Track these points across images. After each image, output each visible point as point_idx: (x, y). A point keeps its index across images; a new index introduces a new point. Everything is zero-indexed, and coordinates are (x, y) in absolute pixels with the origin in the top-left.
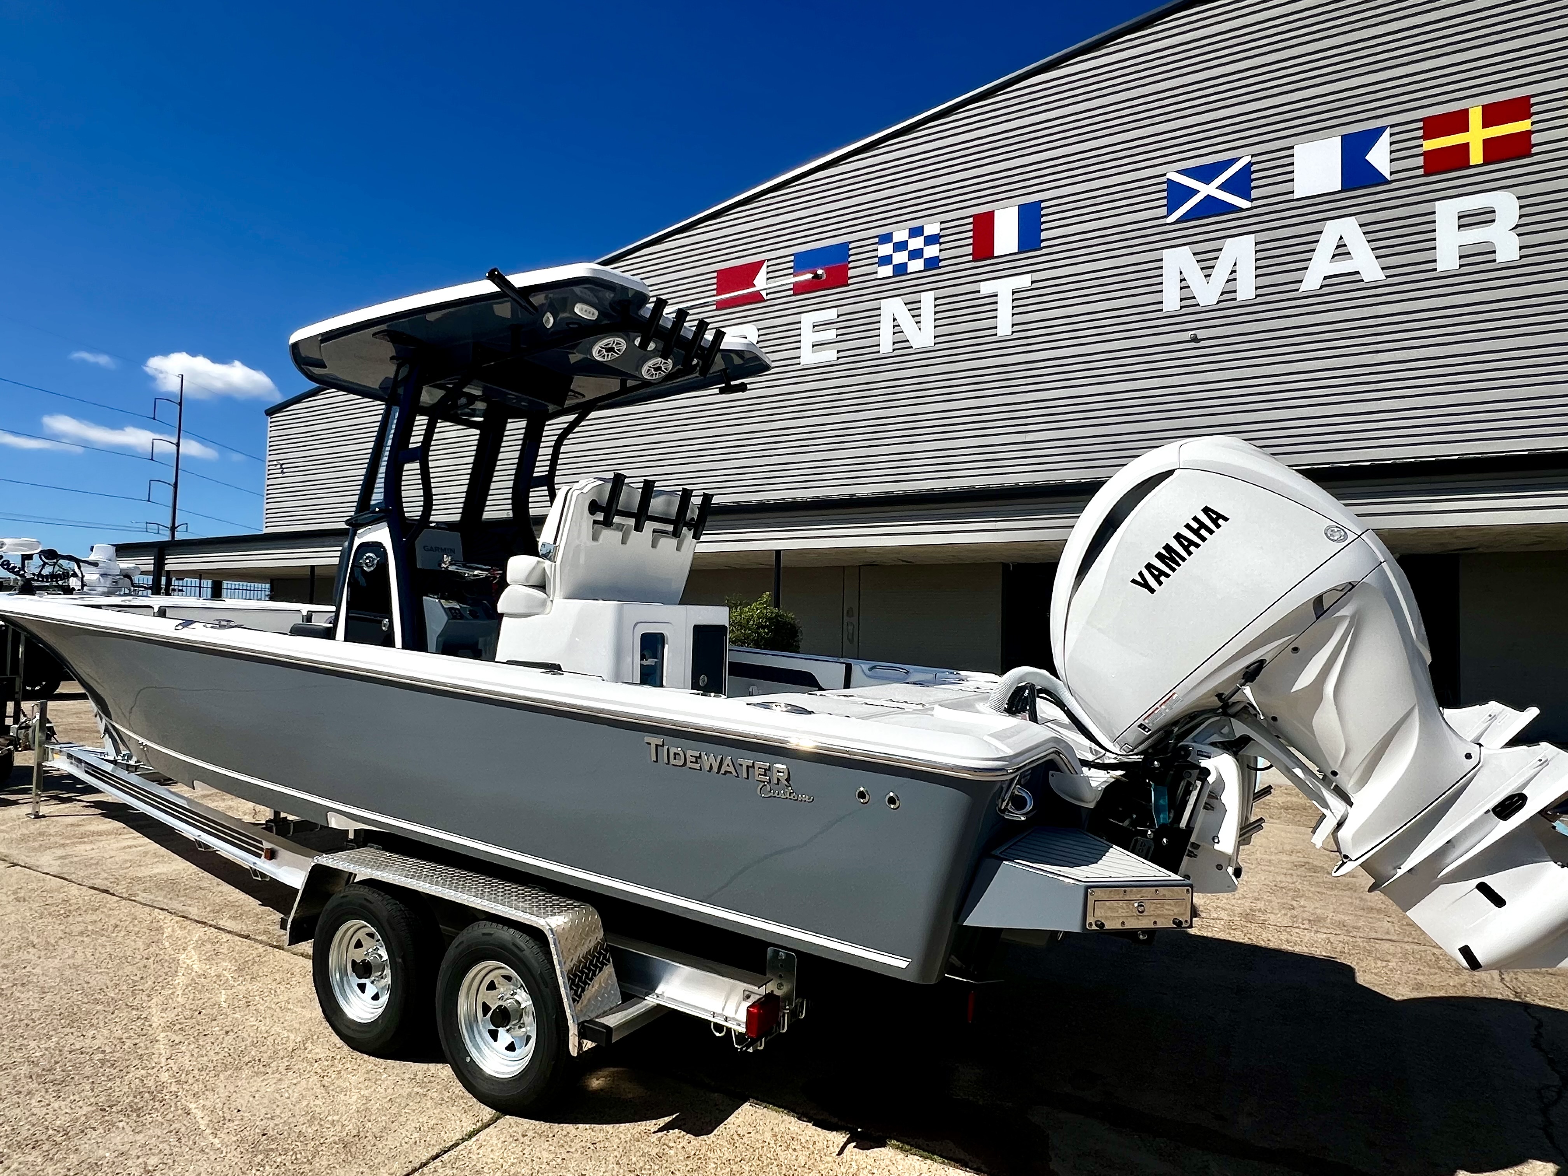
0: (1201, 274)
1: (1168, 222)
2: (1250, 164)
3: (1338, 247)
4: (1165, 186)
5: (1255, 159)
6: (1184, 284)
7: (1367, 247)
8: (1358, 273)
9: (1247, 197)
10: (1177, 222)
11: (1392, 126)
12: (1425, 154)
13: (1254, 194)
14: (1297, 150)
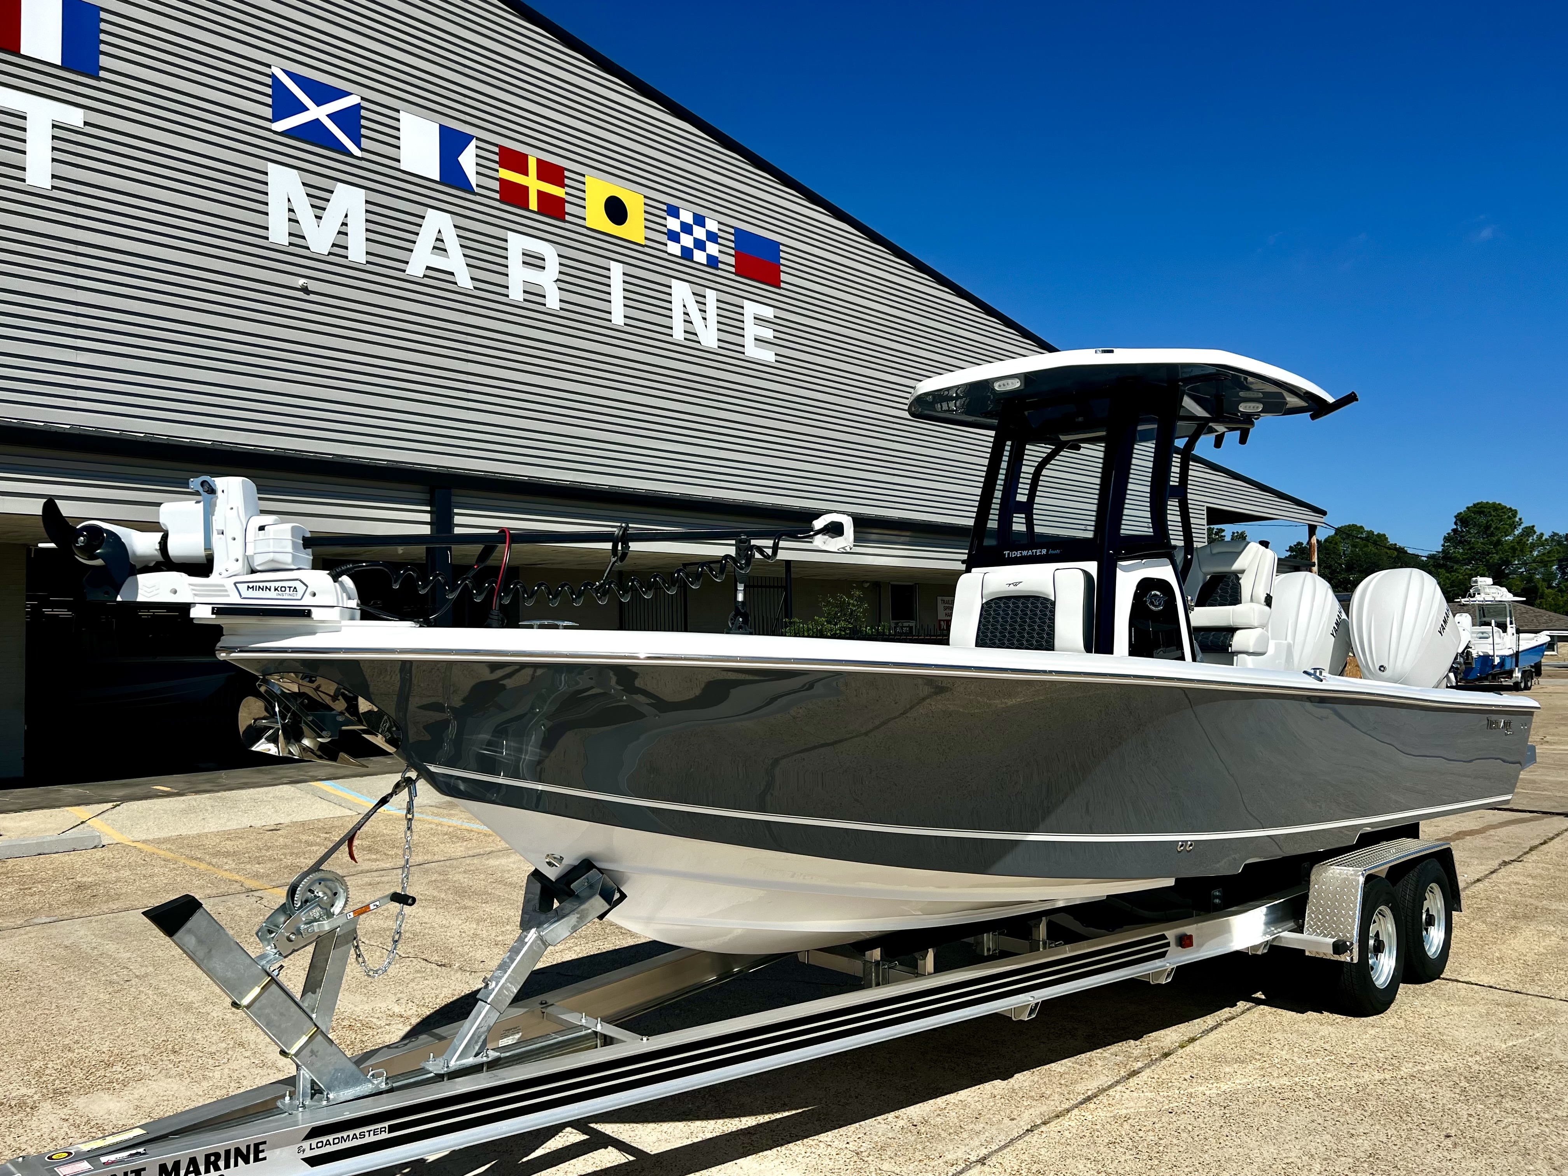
0: (311, 212)
1: (273, 129)
2: (358, 107)
3: (437, 239)
4: (269, 81)
5: (365, 104)
6: (293, 217)
7: (459, 251)
8: (452, 274)
9: (358, 145)
10: (284, 134)
11: (478, 139)
12: (502, 181)
13: (364, 143)
14: (402, 115)
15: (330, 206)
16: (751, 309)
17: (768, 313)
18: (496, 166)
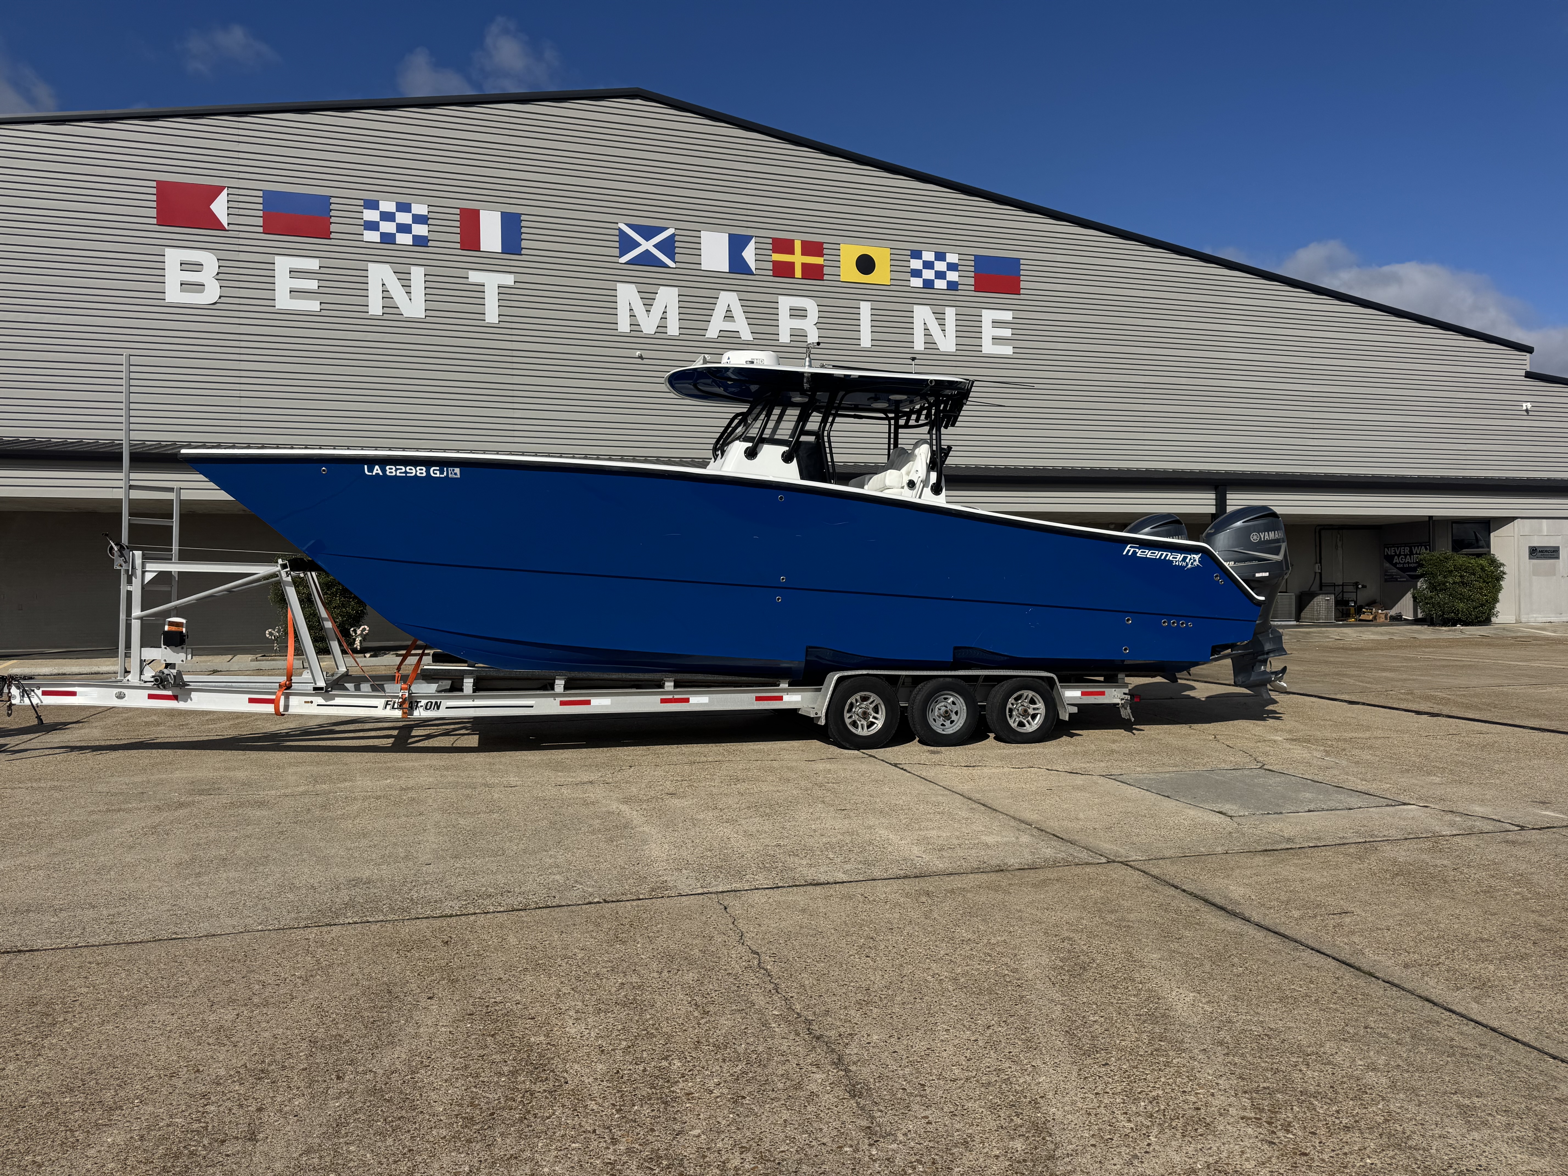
0: (643, 308)
1: (620, 261)
2: (674, 235)
3: (727, 311)
4: (617, 232)
5: (678, 232)
6: (632, 313)
7: (743, 316)
8: (738, 332)
9: (672, 259)
10: (627, 263)
11: (756, 237)
12: (774, 262)
13: (678, 257)
14: (704, 233)
15: (656, 303)
16: (988, 316)
17: (1008, 316)
18: (770, 252)
